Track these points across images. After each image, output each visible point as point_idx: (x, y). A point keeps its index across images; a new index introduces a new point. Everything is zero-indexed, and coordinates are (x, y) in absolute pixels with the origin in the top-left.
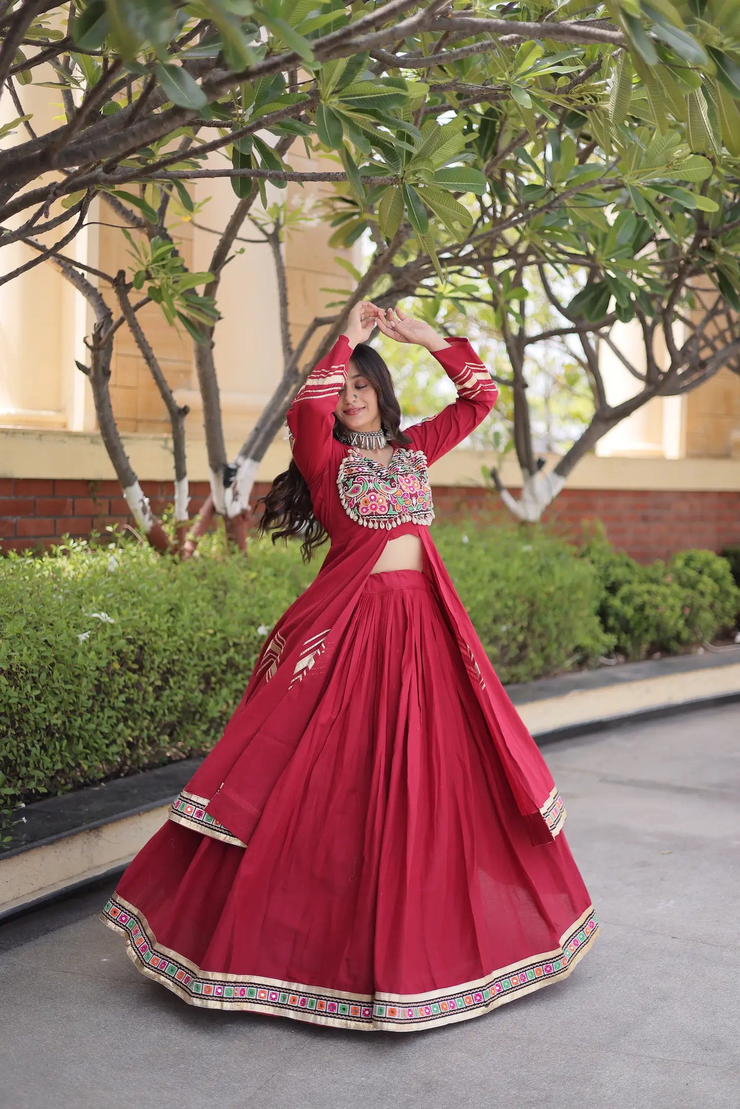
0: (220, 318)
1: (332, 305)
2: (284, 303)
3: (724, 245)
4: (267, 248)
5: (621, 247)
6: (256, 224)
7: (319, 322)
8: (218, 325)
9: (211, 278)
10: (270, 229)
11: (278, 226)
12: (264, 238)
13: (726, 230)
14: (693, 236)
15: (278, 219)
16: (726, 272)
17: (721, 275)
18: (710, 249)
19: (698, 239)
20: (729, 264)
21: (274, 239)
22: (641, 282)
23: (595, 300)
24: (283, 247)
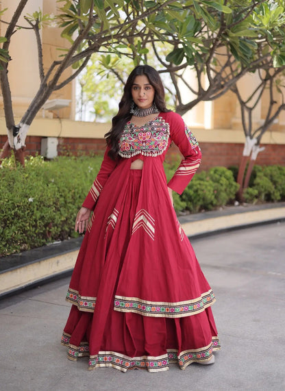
0: (11, 60)
1: (62, 56)
2: (41, 55)
3: (233, 32)
4: (33, 31)
5: (189, 32)
6: (28, 21)
7: (56, 63)
8: (10, 63)
9: (6, 40)
10: (34, 23)
11: (38, 22)
12: (31, 27)
13: (234, 25)
14: (218, 30)
15: (38, 19)
16: (233, 45)
17: (231, 46)
18: (226, 34)
19: (222, 30)
20: (235, 41)
21: (36, 28)
22: (197, 48)
23: (178, 56)
24: (40, 31)
